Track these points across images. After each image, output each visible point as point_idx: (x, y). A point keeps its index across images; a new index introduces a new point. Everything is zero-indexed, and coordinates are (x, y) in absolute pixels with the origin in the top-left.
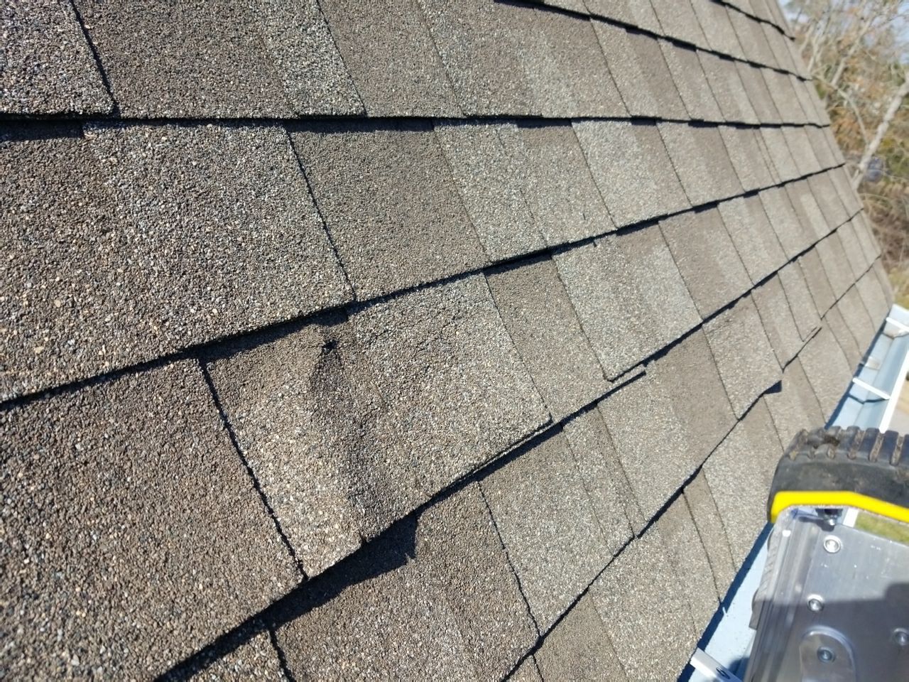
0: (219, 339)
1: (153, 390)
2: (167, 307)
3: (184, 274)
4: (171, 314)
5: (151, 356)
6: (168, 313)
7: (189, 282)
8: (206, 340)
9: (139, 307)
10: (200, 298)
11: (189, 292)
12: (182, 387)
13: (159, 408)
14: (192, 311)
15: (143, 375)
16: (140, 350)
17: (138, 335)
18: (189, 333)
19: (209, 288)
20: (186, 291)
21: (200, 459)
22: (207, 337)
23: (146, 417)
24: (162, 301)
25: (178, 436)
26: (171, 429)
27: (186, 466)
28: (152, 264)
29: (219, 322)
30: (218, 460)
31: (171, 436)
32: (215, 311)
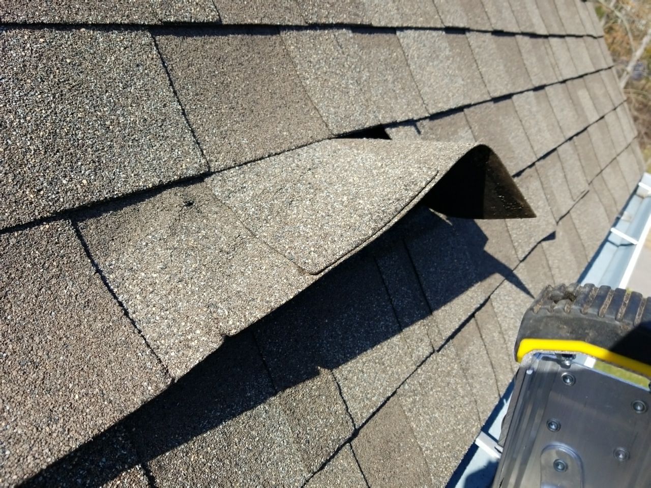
0: (88, 204)
1: (31, 245)
2: (42, 179)
3: (58, 151)
4: (45, 184)
5: (27, 219)
6: (42, 184)
7: (62, 159)
8: (77, 205)
9: (17, 179)
10: (72, 171)
11: (62, 167)
12: (56, 243)
13: (36, 260)
14: (64, 182)
16: (18, 214)
17: (16, 202)
19: (80, 163)
20: (59, 165)
21: (74, 298)
22: (77, 203)
23: (24, 267)
24: (37, 174)
25: (54, 281)
26: (47, 276)
27: (62, 304)
28: (29, 144)
29: (88, 190)
31: (48, 282)
32: (85, 182)
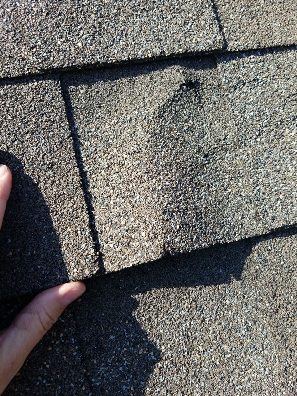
0: (79, 66)
1: (16, 99)
2: (37, 38)
3: (60, 14)
4: (39, 43)
6: (36, 42)
7: (63, 22)
8: (66, 65)
10: (69, 34)
11: (60, 28)
13: (18, 113)
14: (59, 43)
15: (11, 87)
18: (52, 59)
19: (79, 27)
20: (58, 27)
21: (41, 157)
22: (67, 63)
24: (34, 33)
25: (28, 136)
26: (23, 130)
27: (28, 160)
28: (33, 5)
29: (81, 53)
30: (56, 160)
31: (22, 136)
32: (80, 44)
